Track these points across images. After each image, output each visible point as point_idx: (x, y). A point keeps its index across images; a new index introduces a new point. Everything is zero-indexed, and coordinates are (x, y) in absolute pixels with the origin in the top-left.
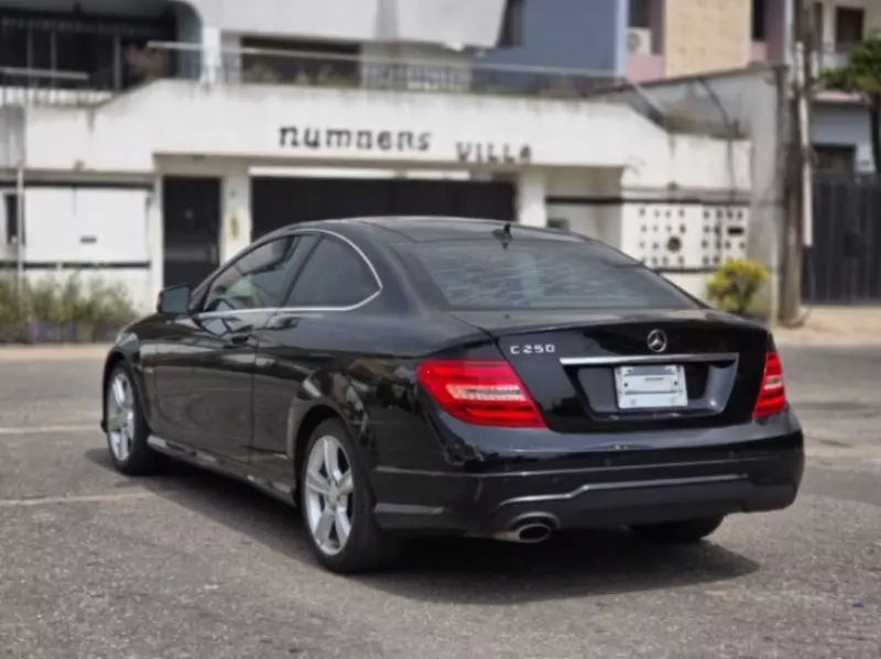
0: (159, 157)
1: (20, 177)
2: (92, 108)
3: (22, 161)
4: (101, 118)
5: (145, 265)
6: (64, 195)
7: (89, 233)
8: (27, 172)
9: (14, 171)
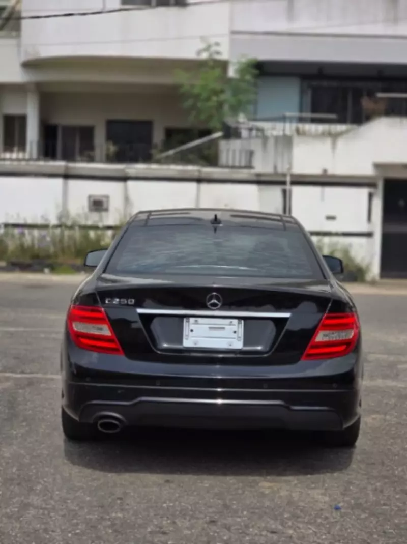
0: (377, 166)
1: (288, 179)
2: (335, 137)
3: (290, 169)
4: (341, 143)
5: (369, 235)
6: (317, 190)
7: (331, 214)
8: (292, 175)
9: (284, 175)
